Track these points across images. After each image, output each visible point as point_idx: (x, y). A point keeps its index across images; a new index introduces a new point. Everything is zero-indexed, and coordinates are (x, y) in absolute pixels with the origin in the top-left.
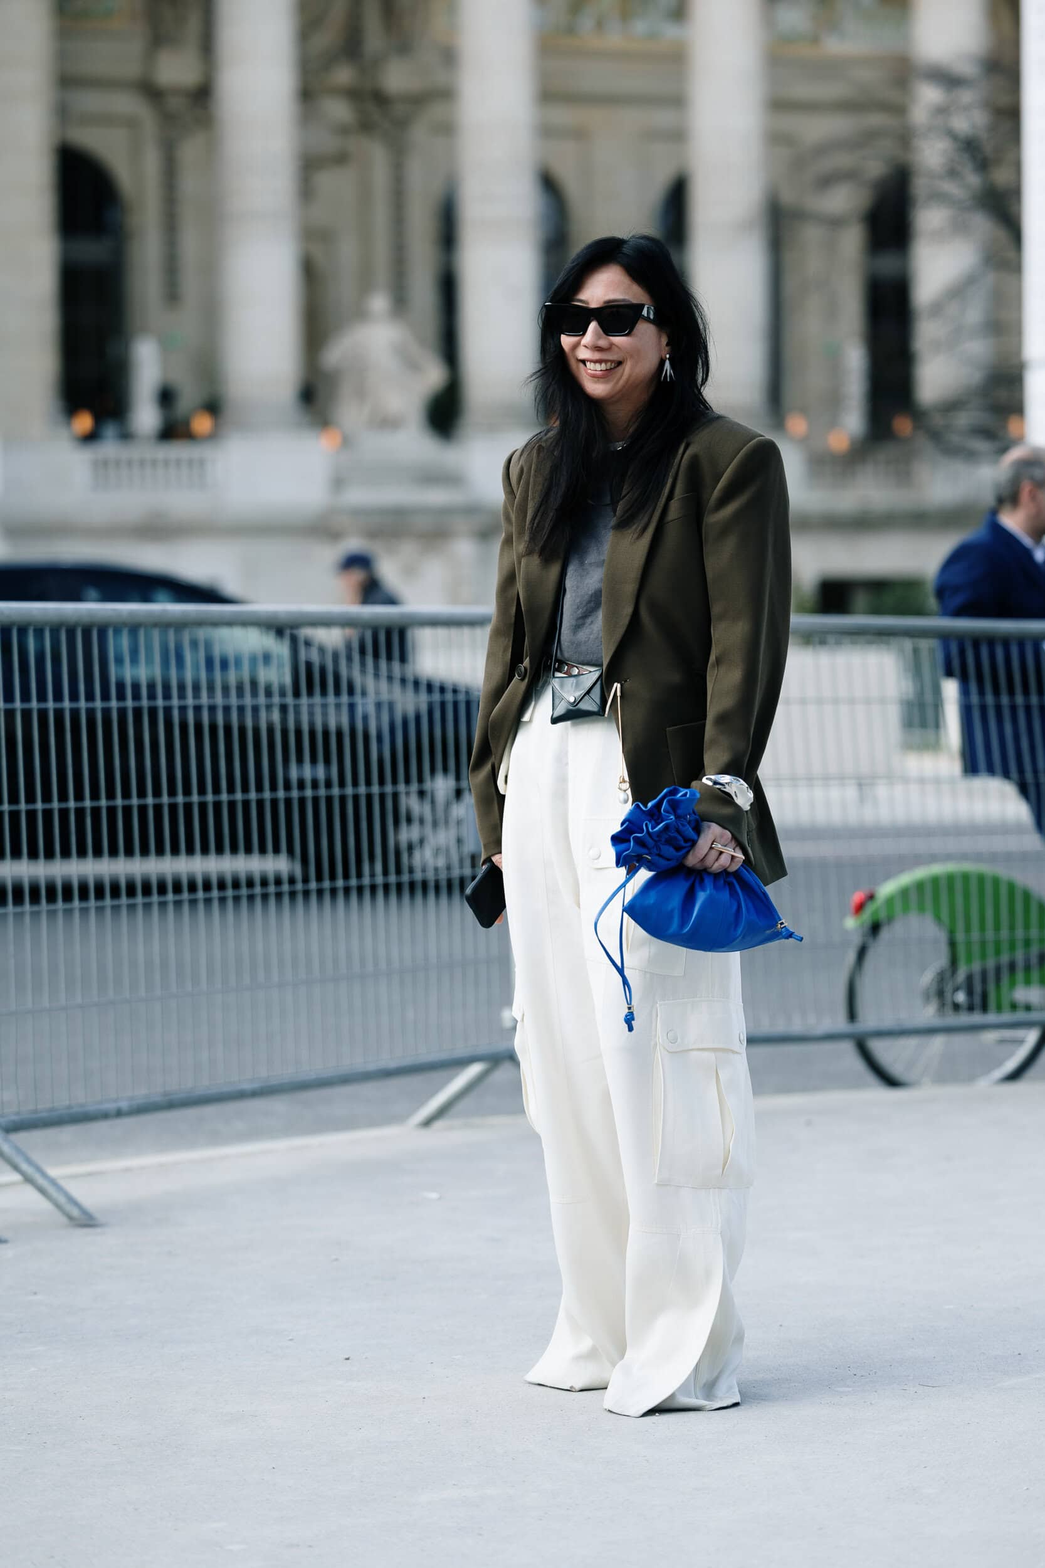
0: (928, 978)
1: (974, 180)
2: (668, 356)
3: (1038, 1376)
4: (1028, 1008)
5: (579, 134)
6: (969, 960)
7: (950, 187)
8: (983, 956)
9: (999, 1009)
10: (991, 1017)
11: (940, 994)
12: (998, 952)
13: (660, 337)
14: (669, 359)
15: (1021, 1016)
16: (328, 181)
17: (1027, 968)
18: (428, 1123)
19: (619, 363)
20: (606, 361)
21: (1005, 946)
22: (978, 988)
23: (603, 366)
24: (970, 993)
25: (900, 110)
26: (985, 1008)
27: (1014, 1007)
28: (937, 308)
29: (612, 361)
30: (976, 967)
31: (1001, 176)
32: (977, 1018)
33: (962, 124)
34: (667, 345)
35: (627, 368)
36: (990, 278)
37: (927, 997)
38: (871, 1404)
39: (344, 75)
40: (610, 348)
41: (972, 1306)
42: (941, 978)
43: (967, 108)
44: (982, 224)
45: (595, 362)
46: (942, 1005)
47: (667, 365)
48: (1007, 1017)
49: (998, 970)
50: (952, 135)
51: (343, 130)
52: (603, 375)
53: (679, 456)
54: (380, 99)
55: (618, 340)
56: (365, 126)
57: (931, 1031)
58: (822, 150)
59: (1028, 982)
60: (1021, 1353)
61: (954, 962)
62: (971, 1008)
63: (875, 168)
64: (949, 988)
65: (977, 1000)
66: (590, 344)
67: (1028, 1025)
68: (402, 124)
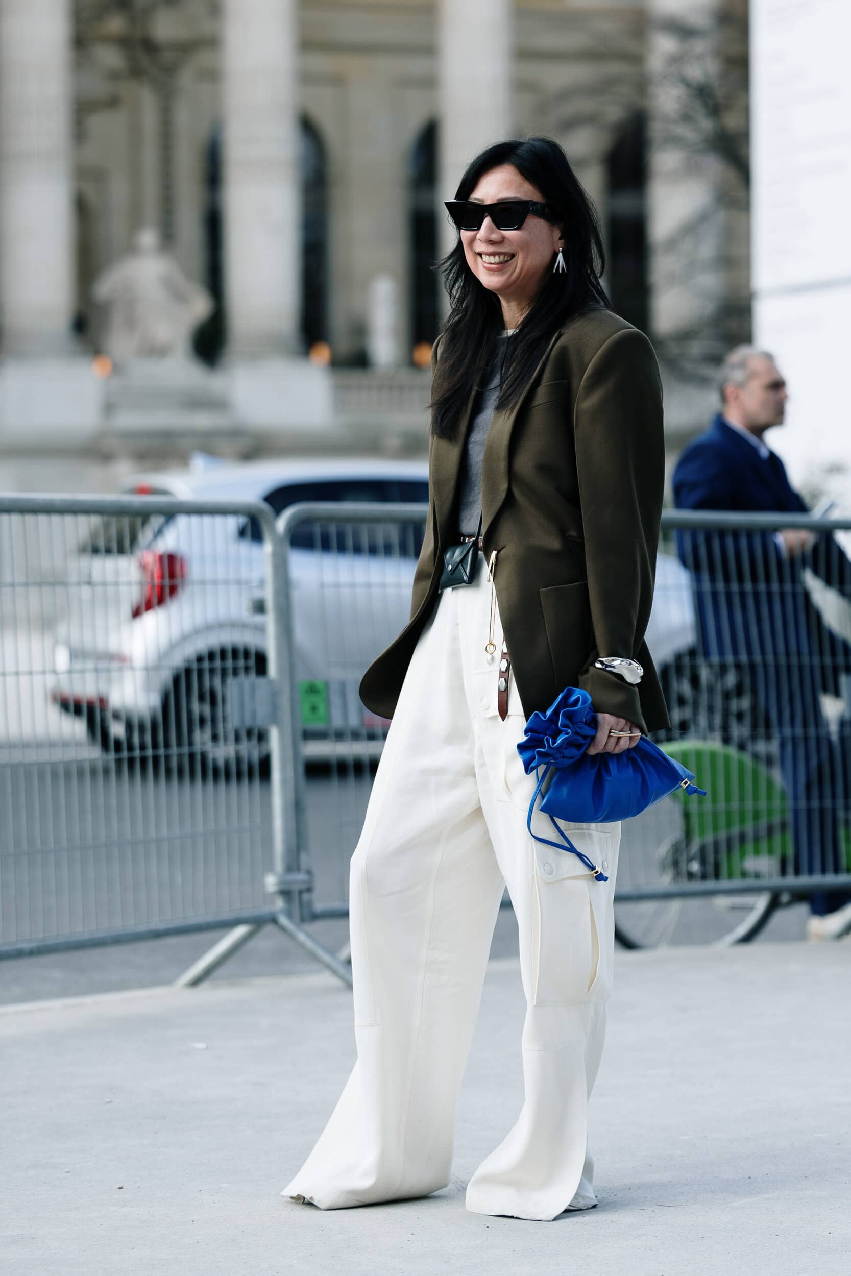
0: (663, 850)
1: (706, 124)
2: (561, 249)
3: (767, 1196)
4: (757, 876)
5: (337, 81)
6: (702, 832)
7: (685, 131)
8: (715, 829)
9: (730, 876)
10: (724, 884)
11: (676, 863)
12: (729, 824)
13: (552, 231)
14: (562, 252)
15: (750, 882)
16: (98, 123)
17: (757, 839)
18: (196, 982)
19: (513, 256)
20: (499, 254)
21: (736, 817)
22: (711, 858)
23: (496, 259)
24: (703, 862)
25: (637, 59)
26: (717, 875)
27: (744, 874)
28: (672, 244)
29: (505, 254)
30: (709, 838)
31: (731, 121)
32: (710, 884)
33: (696, 72)
34: (560, 239)
35: (519, 261)
36: (721, 216)
37: (663, 867)
38: (612, 1221)
39: (115, 24)
40: (502, 241)
41: (706, 1136)
42: (676, 849)
43: (700, 57)
44: (714, 166)
45: (490, 254)
46: (677, 875)
47: (560, 257)
48: (737, 883)
49: (729, 841)
50: (686, 82)
51: (114, 76)
52: (497, 268)
53: (551, 344)
54: (149, 46)
55: (510, 234)
56: (135, 72)
57: (667, 896)
58: (565, 95)
59: (757, 852)
60: (752, 1177)
61: (688, 834)
62: (704, 877)
63: (614, 113)
64: (683, 859)
65: (710, 869)
66: (484, 238)
67: (757, 890)
68: (171, 70)
